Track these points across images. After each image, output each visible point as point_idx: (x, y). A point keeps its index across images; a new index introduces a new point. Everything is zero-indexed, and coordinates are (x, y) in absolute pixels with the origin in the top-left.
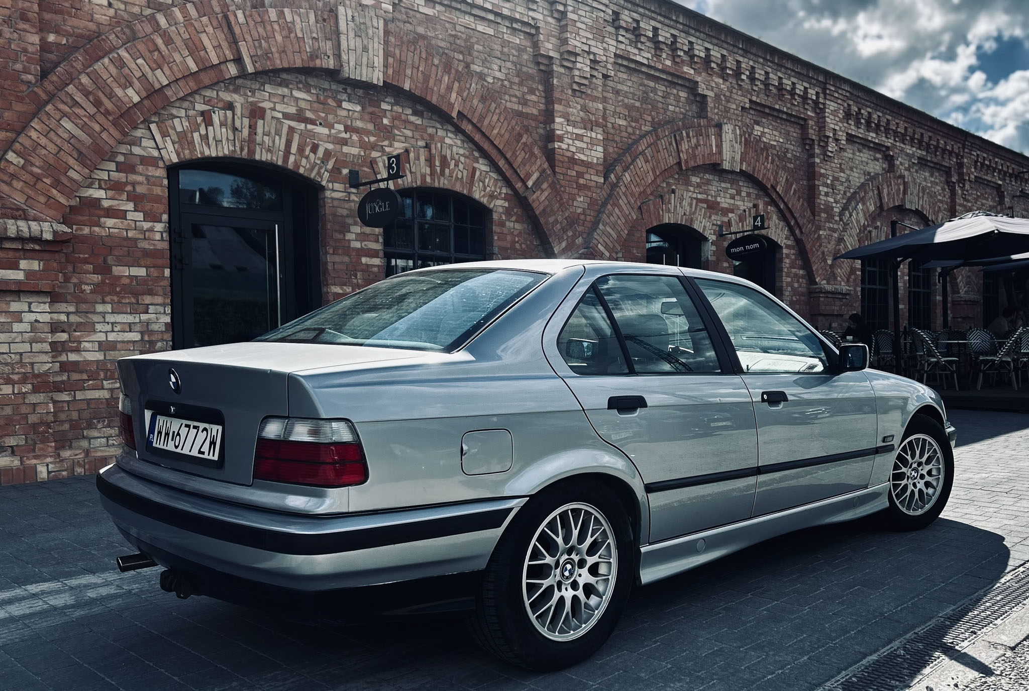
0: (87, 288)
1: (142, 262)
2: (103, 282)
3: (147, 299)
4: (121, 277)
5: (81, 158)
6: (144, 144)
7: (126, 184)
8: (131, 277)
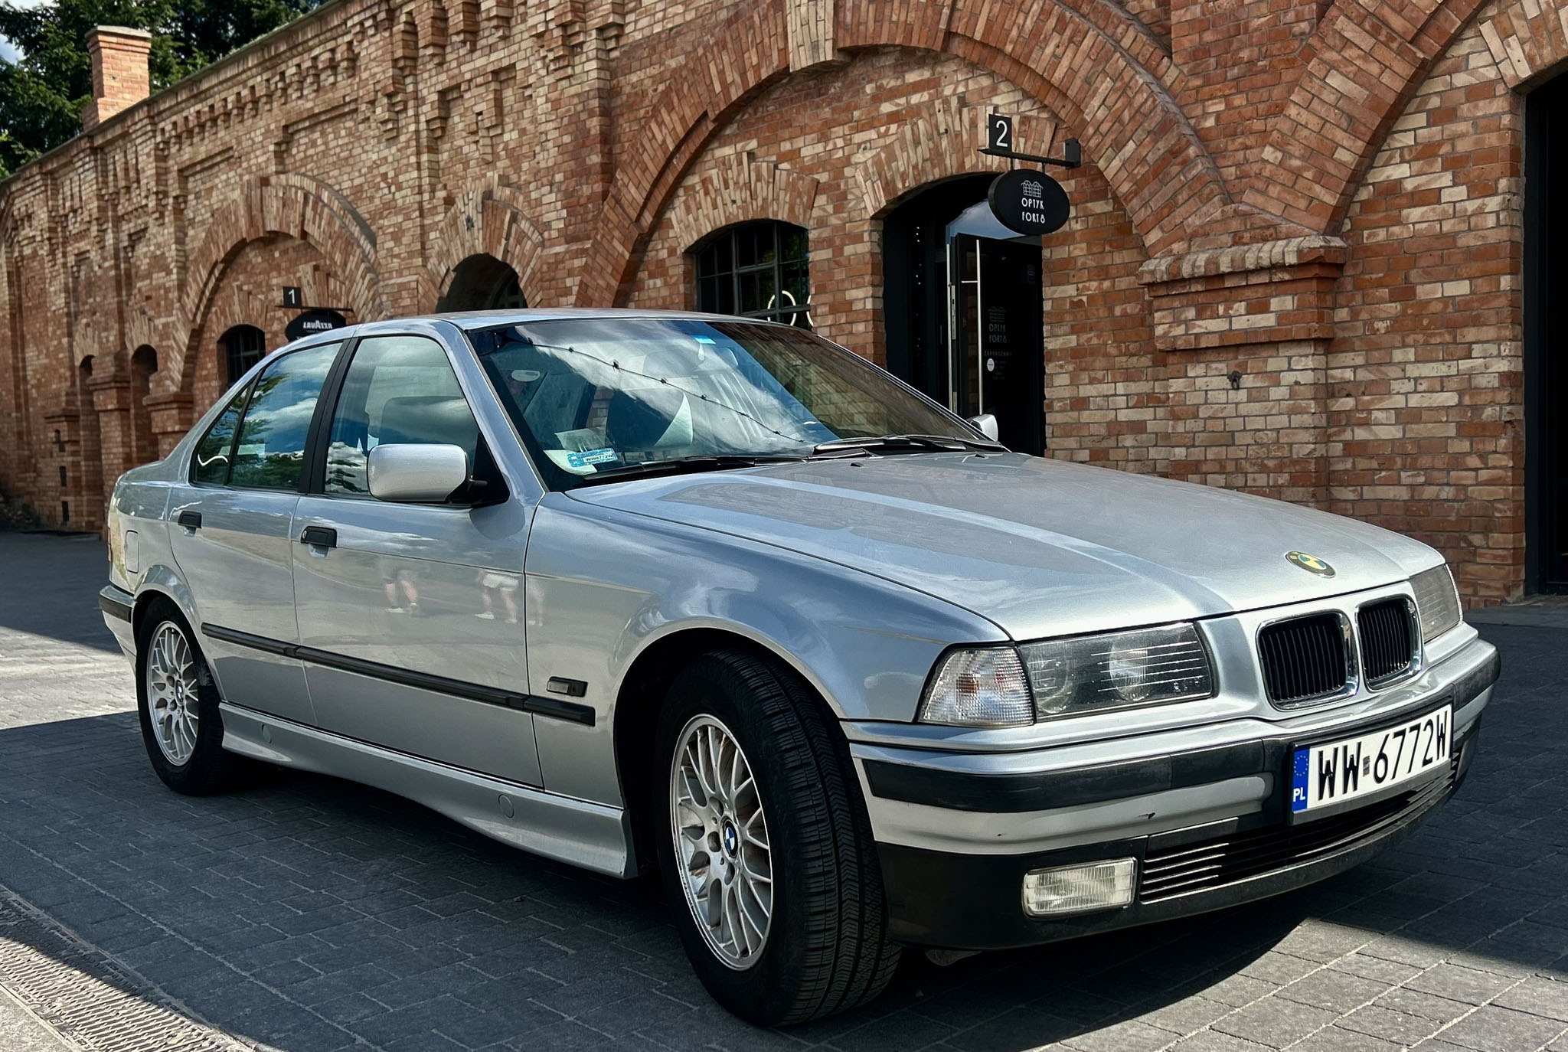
0: (1381, 326)
1: (1463, 272)
2: (1404, 313)
3: (1470, 334)
4: (1429, 302)
5: (1352, 126)
6: (1472, 64)
7: (1440, 144)
8: (1445, 300)
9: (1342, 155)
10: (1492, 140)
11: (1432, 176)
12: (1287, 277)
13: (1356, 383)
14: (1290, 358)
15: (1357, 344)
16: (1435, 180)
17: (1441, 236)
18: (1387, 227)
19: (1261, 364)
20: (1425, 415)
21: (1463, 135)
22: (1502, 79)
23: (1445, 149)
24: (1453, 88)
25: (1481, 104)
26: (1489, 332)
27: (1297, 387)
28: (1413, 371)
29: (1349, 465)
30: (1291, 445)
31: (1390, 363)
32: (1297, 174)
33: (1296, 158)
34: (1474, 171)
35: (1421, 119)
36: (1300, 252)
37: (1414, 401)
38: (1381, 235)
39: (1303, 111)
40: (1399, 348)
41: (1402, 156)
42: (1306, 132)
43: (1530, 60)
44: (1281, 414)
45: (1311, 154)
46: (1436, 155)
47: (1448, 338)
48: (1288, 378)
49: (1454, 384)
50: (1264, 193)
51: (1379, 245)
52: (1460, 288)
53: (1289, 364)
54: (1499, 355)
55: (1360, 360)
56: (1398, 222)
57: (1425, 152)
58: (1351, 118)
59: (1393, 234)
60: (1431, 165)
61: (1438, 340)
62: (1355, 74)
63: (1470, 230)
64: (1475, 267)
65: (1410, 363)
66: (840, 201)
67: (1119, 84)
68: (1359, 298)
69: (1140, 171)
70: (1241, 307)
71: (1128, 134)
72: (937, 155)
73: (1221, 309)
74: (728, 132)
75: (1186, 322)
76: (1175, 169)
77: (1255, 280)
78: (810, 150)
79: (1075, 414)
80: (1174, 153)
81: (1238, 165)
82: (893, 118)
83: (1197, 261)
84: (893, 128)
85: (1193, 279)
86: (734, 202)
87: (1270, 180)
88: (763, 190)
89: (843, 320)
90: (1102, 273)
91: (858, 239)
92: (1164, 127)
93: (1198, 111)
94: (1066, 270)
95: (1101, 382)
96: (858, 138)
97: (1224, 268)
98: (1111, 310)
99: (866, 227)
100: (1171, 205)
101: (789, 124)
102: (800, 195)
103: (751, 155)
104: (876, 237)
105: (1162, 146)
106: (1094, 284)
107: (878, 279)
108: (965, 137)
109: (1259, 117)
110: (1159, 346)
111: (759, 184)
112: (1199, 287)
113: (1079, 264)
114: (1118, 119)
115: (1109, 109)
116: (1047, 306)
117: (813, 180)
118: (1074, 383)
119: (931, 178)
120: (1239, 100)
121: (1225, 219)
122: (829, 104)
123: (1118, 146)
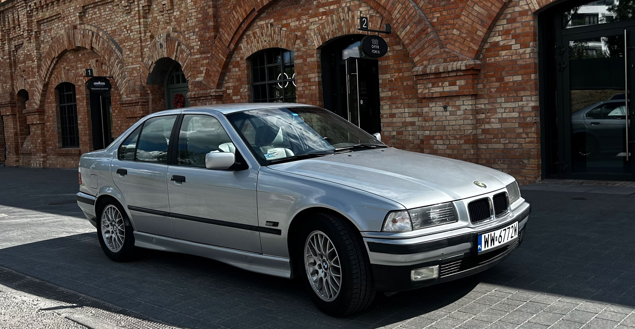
0: (493, 90)
1: (519, 73)
2: (500, 86)
3: (522, 93)
4: (508, 83)
5: (483, 24)
6: (520, 4)
7: (511, 30)
8: (514, 82)
9: (479, 33)
10: (528, 29)
11: (509, 40)
12: (462, 74)
13: (485, 109)
14: (463, 101)
15: (485, 96)
16: (510, 42)
17: (512, 61)
18: (495, 57)
19: (454, 103)
20: (508, 120)
21: (518, 27)
22: (530, 9)
23: (513, 32)
24: (515, 12)
25: (524, 17)
26: (528, 93)
27: (466, 111)
28: (504, 105)
29: (484, 137)
30: (464, 130)
31: (496, 103)
32: (465, 39)
33: (464, 33)
34: (522, 39)
35: (505, 22)
36: (466, 66)
37: (504, 115)
38: (493, 60)
39: (466, 18)
40: (499, 97)
41: (499, 33)
42: (467, 25)
43: (539, 4)
44: (461, 120)
45: (469, 32)
46: (510, 34)
47: (515, 95)
48: (463, 108)
49: (517, 110)
50: (454, 45)
51: (492, 63)
52: (519, 78)
53: (463, 103)
54: (531, 100)
55: (486, 102)
56: (499, 56)
57: (506, 33)
58: (482, 21)
59: (496, 59)
60: (508, 36)
61: (512, 95)
62: (483, 6)
63: (521, 59)
64: (523, 71)
65: (503, 102)
66: (305, 42)
67: (404, 6)
68: (486, 81)
69: (412, 36)
70: (447, 83)
71: (407, 23)
72: (340, 28)
73: (440, 84)
74: (262, 16)
75: (429, 88)
76: (423, 36)
77: (451, 74)
78: (294, 24)
79: (391, 119)
80: (423, 30)
81: (445, 35)
82: (324, 13)
83: (432, 68)
84: (324, 17)
85: (431, 74)
86: (265, 41)
87: (456, 41)
88: (276, 38)
89: (307, 85)
90: (399, 70)
91: (312, 56)
92: (420, 21)
93: (431, 16)
94: (387, 69)
95: (400, 108)
96: (311, 20)
97: (441, 70)
98: (402, 83)
99: (315, 52)
100: (423, 49)
101: (285, 14)
102: (290, 40)
103: (272, 24)
104: (319, 55)
105: (419, 28)
106: (397, 74)
107: (320, 70)
108: (350, 21)
109: (451, 19)
110: (419, 96)
111: (275, 35)
112: (433, 77)
113: (391, 67)
114: (404, 18)
115: (401, 14)
116: (380, 81)
117: (295, 34)
118: (390, 108)
119: (338, 35)
120: (445, 13)
121: (441, 54)
122: (300, 8)
123: (404, 27)
